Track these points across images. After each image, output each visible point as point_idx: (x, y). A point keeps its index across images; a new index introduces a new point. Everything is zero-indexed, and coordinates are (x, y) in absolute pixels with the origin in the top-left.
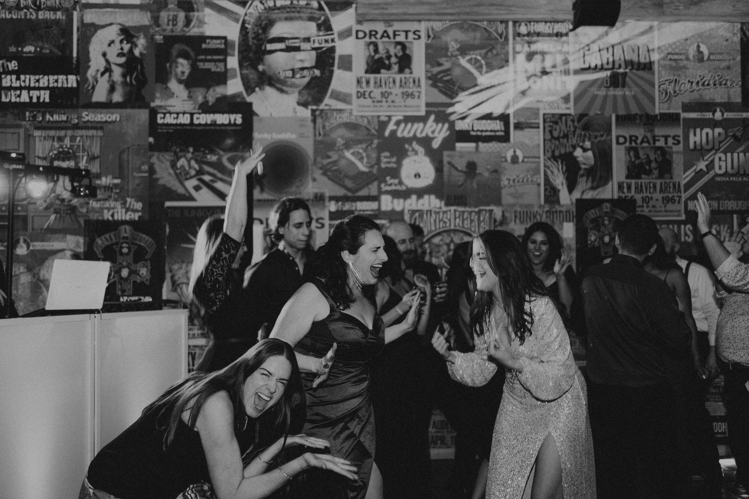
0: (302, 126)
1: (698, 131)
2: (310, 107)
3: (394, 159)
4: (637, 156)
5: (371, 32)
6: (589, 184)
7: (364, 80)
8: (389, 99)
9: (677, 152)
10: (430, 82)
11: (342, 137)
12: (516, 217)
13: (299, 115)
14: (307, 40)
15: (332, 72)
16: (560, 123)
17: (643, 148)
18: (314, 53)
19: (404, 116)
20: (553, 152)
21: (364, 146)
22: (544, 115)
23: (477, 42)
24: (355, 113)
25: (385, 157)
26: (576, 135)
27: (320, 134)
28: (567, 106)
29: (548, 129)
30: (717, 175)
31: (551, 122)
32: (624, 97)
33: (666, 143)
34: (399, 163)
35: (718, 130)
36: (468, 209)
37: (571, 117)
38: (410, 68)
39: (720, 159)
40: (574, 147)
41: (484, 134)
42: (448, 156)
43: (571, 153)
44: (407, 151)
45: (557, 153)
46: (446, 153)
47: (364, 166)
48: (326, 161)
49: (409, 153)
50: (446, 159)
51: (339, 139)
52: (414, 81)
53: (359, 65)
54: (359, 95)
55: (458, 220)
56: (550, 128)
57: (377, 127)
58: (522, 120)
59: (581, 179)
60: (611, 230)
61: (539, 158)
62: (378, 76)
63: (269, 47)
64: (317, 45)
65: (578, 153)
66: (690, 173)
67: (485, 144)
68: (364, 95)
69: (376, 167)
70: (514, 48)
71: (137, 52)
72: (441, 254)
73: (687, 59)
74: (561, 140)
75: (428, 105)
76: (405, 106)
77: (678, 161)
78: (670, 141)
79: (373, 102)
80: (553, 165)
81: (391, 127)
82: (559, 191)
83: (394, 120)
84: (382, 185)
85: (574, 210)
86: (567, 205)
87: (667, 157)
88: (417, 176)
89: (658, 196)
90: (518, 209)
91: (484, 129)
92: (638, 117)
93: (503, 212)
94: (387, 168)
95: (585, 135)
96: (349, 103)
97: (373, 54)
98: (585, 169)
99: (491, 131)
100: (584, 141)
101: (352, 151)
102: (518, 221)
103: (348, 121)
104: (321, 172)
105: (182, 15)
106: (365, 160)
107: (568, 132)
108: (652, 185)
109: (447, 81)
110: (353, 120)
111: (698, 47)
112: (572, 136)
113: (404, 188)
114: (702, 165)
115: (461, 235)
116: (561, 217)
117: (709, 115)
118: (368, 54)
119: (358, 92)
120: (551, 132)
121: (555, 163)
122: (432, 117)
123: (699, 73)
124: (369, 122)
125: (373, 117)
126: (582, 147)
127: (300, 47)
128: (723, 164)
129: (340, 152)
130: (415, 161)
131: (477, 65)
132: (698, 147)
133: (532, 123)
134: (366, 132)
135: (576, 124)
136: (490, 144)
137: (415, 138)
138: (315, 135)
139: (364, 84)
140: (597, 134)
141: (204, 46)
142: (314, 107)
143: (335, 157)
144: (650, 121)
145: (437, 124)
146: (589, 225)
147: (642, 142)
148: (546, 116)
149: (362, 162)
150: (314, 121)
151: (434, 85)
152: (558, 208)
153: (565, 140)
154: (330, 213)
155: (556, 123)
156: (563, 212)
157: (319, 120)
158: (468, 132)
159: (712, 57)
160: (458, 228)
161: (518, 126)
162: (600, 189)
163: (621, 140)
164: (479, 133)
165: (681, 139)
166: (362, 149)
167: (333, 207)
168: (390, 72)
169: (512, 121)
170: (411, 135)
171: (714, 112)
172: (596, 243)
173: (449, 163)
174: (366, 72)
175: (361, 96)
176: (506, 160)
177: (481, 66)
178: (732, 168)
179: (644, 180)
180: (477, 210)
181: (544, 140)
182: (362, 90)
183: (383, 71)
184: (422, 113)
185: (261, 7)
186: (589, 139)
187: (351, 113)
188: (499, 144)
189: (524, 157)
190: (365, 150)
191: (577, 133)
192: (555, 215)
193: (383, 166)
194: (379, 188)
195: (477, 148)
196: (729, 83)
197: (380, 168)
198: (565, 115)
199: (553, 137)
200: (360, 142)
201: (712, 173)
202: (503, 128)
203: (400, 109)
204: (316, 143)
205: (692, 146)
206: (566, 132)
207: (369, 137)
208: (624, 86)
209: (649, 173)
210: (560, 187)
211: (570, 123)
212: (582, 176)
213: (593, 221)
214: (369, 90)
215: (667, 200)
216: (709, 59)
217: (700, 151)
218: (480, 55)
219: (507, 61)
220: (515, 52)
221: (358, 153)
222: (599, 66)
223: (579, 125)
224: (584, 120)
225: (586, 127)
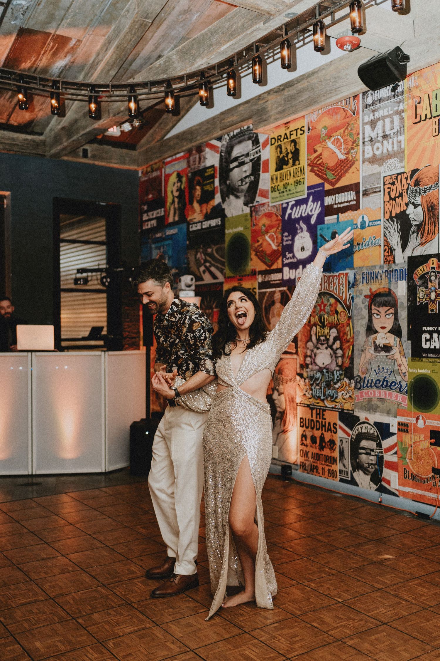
0: (246, 220)
2: (249, 205)
3: (290, 238)
5: (278, 137)
6: (419, 241)
7: (275, 177)
8: (288, 189)
10: (310, 168)
11: (264, 225)
12: (363, 278)
13: (244, 212)
14: (247, 155)
15: (259, 175)
16: (396, 183)
18: (251, 163)
19: (295, 201)
20: (391, 213)
22: (384, 177)
23: (338, 123)
24: (270, 205)
25: (286, 236)
26: (409, 192)
27: (254, 225)
28: (402, 165)
29: (387, 190)
31: (389, 183)
34: (293, 240)
36: (332, 274)
37: (405, 175)
38: (299, 160)
40: (407, 205)
41: (343, 205)
42: (320, 229)
43: (405, 211)
44: (297, 229)
45: (393, 214)
46: (319, 227)
47: (275, 245)
48: (257, 245)
49: (299, 231)
50: (319, 232)
51: (263, 227)
52: (301, 170)
53: (272, 166)
55: (326, 284)
56: (389, 190)
57: (281, 213)
58: (368, 187)
59: (412, 236)
60: (437, 286)
61: (380, 220)
62: (281, 171)
63: (232, 166)
64: (252, 157)
65: (410, 210)
67: (343, 215)
68: (275, 189)
69: (281, 245)
70: (363, 120)
71: (182, 187)
72: (316, 313)
74: (397, 199)
75: (309, 188)
76: (296, 192)
79: (280, 193)
80: (390, 225)
81: (289, 211)
82: (395, 250)
83: (290, 204)
84: (285, 259)
85: (407, 268)
86: (401, 264)
88: (303, 249)
90: (365, 271)
91: (343, 201)
93: (355, 275)
94: (286, 245)
95: (416, 190)
96: (268, 197)
97: (279, 154)
98: (415, 225)
99: (347, 202)
101: (269, 234)
102: (365, 282)
103: (268, 211)
104: (255, 253)
105: (197, 156)
106: (276, 241)
107: (402, 190)
109: (320, 164)
110: (270, 210)
112: (406, 194)
113: (295, 260)
115: (328, 296)
116: (396, 276)
118: (277, 155)
119: (272, 187)
120: (389, 193)
121: (392, 223)
122: (311, 198)
124: (277, 210)
125: (279, 205)
126: (413, 204)
127: (244, 162)
129: (263, 237)
130: (301, 237)
131: (339, 143)
133: (375, 188)
134: (276, 218)
135: (409, 181)
136: (346, 214)
137: (301, 218)
138: (252, 226)
139: (275, 180)
140: (425, 187)
141: (206, 174)
142: (251, 205)
143: (261, 241)
145: (314, 203)
146: (418, 282)
148: (386, 179)
149: (274, 242)
150: (251, 216)
151: (312, 171)
152: (394, 267)
153: (400, 198)
154: (259, 283)
155: (393, 184)
156: (397, 270)
157: (254, 214)
158: (332, 205)
160: (326, 291)
161: (365, 193)
162: (428, 244)
164: (339, 206)
166: (274, 232)
167: (260, 279)
168: (288, 166)
169: (361, 189)
170: (299, 215)
172: (424, 300)
173: (321, 235)
174: (276, 171)
175: (273, 191)
176: (357, 227)
177: (341, 145)
180: (337, 274)
181: (384, 202)
182: (273, 186)
183: (284, 167)
184: (306, 196)
185: (228, 138)
187: (268, 205)
188: (352, 212)
189: (369, 222)
190: (276, 233)
191: (409, 189)
192: (391, 273)
193: (285, 243)
194: (283, 261)
195: (338, 218)
197: (283, 246)
198: (400, 174)
199: (391, 198)
200: (273, 227)
202: (355, 198)
203: (293, 195)
204: (252, 232)
206: (401, 192)
207: (277, 222)
210: (395, 247)
211: (404, 181)
212: (413, 233)
213: (422, 277)
214: (277, 184)
218: (340, 135)
219: (358, 134)
220: (364, 124)
221: (273, 236)
222: (429, 116)
223: (412, 182)
224: (415, 177)
225: (417, 183)
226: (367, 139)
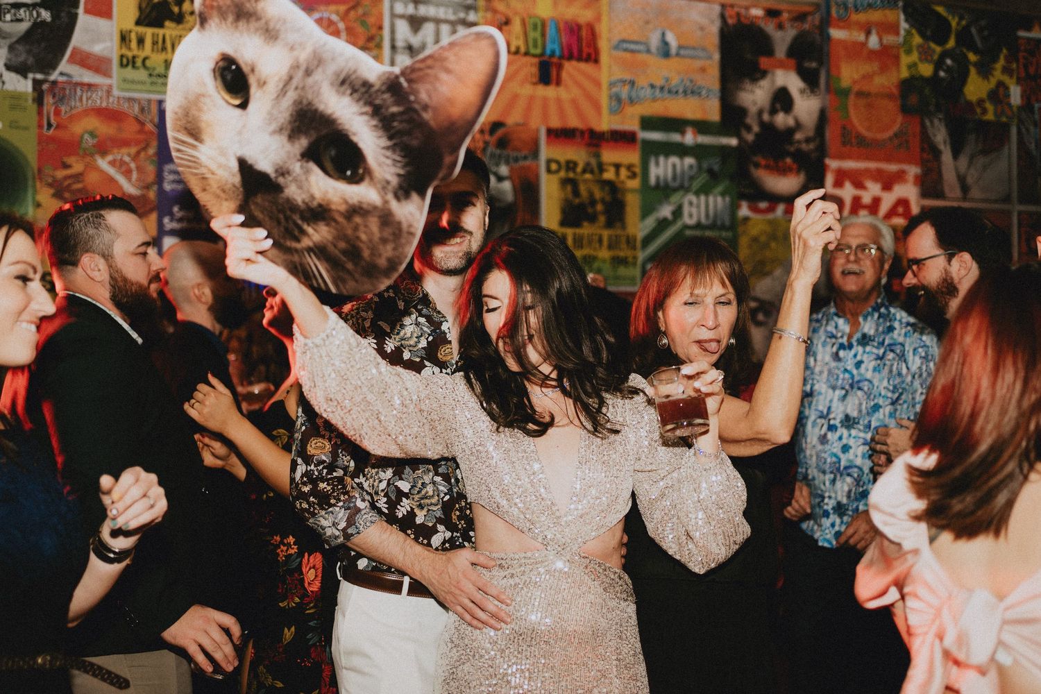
0: (13, 107)
1: (662, 159)
2: (31, 76)
4: (576, 193)
7: (133, 36)
9: (633, 191)
11: (93, 133)
13: (9, 88)
15: (73, 18)
17: (586, 181)
21: (133, 150)
24: (116, 92)
25: (170, 172)
26: (486, 155)
27: (50, 125)
30: (686, 227)
32: (559, 101)
33: (617, 173)
35: (689, 161)
39: (691, 204)
47: (134, 185)
48: (60, 174)
51: (86, 136)
53: (126, 9)
54: (125, 61)
57: (156, 120)
62: (160, 32)
66: (650, 222)
68: (134, 63)
69: (155, 188)
70: (392, 8)
73: (648, 51)
77: (633, 203)
78: (624, 173)
79: (150, 75)
87: (619, 196)
89: (604, 254)
92: (578, 134)
94: (173, 190)
95: (500, 156)
96: (107, 74)
98: (499, 209)
100: (497, 165)
101: (110, 158)
103: (104, 105)
104: (52, 191)
106: (135, 175)
108: (596, 238)
110: (112, 103)
111: (663, 34)
114: (666, 211)
117: (676, 137)
119: (122, 56)
123: (665, 73)
124: (142, 110)
125: (149, 101)
126: (497, 174)
128: (694, 210)
129: (88, 159)
131: (332, 29)
132: (662, 184)
134: (136, 127)
138: (40, 126)
139: (134, 44)
140: (517, 153)
142: (39, 76)
143: (77, 167)
144: (594, 139)
147: (584, 171)
149: (129, 179)
150: (39, 99)
157: (49, 100)
159: (682, 52)
163: (554, 166)
165: (638, 170)
166: (129, 155)
168: (181, 26)
171: (683, 133)
174: (138, 23)
175: (127, 65)
178: (707, 215)
179: (586, 230)
182: (130, 54)
183: (168, 23)
186: (507, 163)
187: (109, 92)
190: (135, 157)
191: (488, 151)
193: (167, 187)
194: (160, 225)
196: (704, 92)
197: (161, 191)
200: (125, 143)
201: (679, 225)
204: (41, 140)
205: (653, 181)
207: (141, 137)
208: (558, 83)
209: (592, 219)
214: (142, 54)
215: (618, 261)
216: (678, 55)
217: (664, 190)
218: (337, 13)
219: (380, 28)
220: (393, 16)
221: (122, 163)
222: (523, 50)
223: (492, 140)
224: (500, 132)
225: (503, 143)
226: (400, 44)
